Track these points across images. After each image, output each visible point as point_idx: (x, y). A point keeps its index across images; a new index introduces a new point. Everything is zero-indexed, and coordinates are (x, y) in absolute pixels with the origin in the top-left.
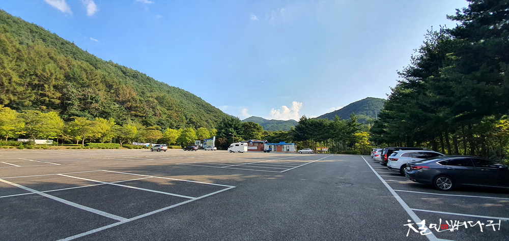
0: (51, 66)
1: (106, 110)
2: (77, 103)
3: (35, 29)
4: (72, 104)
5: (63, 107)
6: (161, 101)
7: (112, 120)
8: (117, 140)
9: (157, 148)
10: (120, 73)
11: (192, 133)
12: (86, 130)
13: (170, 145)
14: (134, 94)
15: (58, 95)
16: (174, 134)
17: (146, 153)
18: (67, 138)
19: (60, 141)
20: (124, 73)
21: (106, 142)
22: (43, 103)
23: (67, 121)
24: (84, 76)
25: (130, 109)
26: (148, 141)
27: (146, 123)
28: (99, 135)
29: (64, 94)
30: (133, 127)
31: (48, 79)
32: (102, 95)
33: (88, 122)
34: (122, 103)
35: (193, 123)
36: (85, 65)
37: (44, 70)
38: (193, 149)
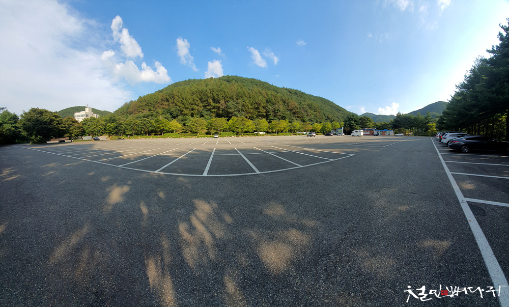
0: (261, 97)
1: (284, 116)
2: (272, 113)
3: (253, 81)
4: (270, 114)
5: (267, 116)
6: (310, 106)
7: (287, 120)
8: (290, 131)
9: (310, 135)
10: (289, 93)
11: (329, 125)
12: (276, 127)
13: (317, 133)
14: (296, 104)
15: (265, 111)
16: (319, 126)
17: (305, 137)
18: (270, 131)
19: (268, 133)
20: (290, 93)
21: (286, 132)
22: (260, 115)
23: (269, 122)
24: (273, 99)
25: (295, 113)
26: (305, 131)
27: (303, 121)
28: (283, 129)
29: (267, 110)
30: (297, 124)
31: (260, 104)
32: (282, 108)
33: (278, 122)
34: (291, 110)
35: (329, 119)
36: (273, 93)
37: (258, 100)
38: (330, 135)
